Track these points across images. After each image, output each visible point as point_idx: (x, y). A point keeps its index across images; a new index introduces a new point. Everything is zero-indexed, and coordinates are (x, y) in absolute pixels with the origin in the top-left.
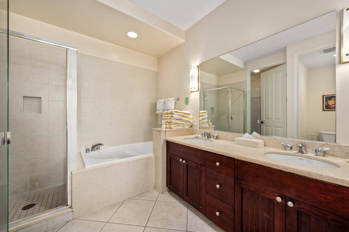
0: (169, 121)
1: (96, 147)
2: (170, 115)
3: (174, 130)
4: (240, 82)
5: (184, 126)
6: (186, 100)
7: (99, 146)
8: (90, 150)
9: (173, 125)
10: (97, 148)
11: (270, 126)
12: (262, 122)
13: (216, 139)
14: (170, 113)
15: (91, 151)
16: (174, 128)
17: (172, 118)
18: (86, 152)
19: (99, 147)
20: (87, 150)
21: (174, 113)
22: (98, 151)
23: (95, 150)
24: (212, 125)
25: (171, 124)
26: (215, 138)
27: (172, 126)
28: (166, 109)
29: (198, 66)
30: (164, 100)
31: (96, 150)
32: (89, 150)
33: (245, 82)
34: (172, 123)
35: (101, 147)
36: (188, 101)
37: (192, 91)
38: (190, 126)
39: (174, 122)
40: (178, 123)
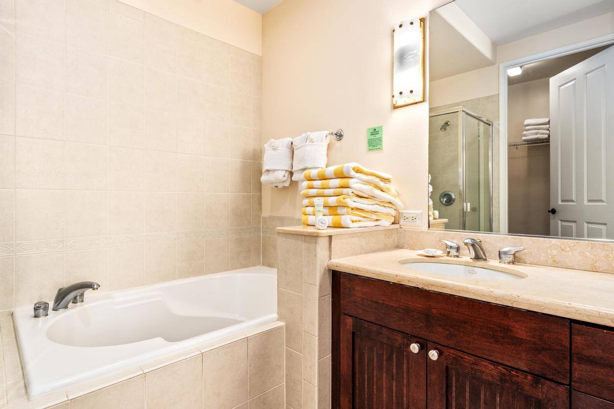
0: (332, 201)
1: (71, 296)
2: (337, 182)
3: (353, 235)
4: (478, 99)
5: (377, 220)
6: (373, 137)
7: (80, 291)
8: (51, 304)
9: (348, 217)
10: (75, 298)
11: (576, 222)
12: (553, 211)
13: (513, 263)
14: (335, 174)
15: (54, 309)
16: (352, 225)
17: (345, 190)
18: (36, 316)
19: (82, 295)
20: (40, 309)
21: (353, 173)
22: (79, 307)
23: (66, 307)
24: (440, 217)
25: (339, 211)
26: (511, 258)
27: (346, 219)
28: (301, 167)
29: (422, 20)
30: (289, 140)
31: (70, 305)
32: (46, 308)
33: (494, 99)
34: (345, 210)
35: (88, 293)
36: (380, 139)
37: (399, 104)
38: (392, 220)
39: (354, 205)
40: (362, 210)
